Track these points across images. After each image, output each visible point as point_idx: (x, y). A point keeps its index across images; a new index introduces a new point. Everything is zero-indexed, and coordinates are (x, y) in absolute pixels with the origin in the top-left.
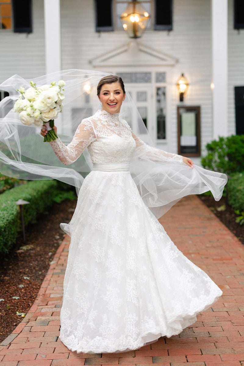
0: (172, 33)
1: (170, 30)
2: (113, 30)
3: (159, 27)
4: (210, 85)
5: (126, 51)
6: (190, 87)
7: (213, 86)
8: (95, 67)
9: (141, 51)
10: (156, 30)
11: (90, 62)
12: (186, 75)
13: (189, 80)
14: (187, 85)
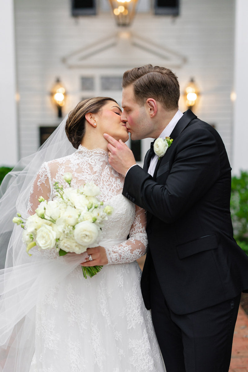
0: (179, 20)
1: (176, 14)
2: (95, 14)
3: (161, 10)
4: (229, 95)
5: (114, 45)
6: (202, 98)
7: (234, 96)
8: (71, 67)
9: (135, 45)
10: (156, 14)
11: (64, 60)
12: (198, 81)
13: (201, 88)
14: (198, 94)
